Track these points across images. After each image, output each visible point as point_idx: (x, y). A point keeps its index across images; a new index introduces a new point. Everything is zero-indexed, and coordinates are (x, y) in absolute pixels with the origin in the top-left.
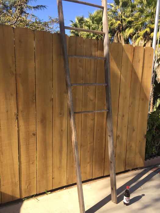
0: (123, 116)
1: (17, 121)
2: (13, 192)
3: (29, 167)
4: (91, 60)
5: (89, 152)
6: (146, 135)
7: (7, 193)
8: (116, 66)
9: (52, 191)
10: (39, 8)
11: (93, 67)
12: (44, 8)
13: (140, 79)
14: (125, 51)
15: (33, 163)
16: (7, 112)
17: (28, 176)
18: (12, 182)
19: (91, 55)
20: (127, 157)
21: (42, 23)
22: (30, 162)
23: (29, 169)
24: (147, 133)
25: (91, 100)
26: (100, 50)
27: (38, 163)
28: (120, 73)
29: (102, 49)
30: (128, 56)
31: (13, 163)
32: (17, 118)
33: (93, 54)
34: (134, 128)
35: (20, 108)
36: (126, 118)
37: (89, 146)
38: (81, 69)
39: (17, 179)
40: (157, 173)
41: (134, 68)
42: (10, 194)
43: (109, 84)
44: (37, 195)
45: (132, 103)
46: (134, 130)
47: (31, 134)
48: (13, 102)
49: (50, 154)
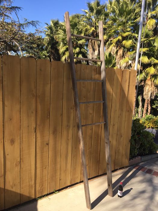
0: (114, 125)
1: (35, 134)
2: (29, 193)
3: (43, 171)
4: (91, 83)
5: (88, 156)
6: (130, 140)
7: (25, 194)
11: (92, 87)
12: (19, 9)
13: (127, 95)
14: (116, 73)
15: (45, 168)
16: (28, 126)
17: (42, 179)
18: (29, 185)
19: (91, 79)
20: (116, 159)
22: (43, 167)
23: (43, 174)
24: (131, 138)
25: (91, 114)
26: (98, 74)
27: (50, 167)
28: (112, 91)
29: (100, 73)
30: (119, 77)
31: (31, 169)
32: (35, 132)
33: (93, 77)
34: (122, 134)
35: (38, 123)
36: (116, 127)
37: (88, 151)
38: (84, 89)
39: (33, 181)
40: (140, 170)
41: (122, 87)
42: (27, 195)
43: (106, 102)
44: (47, 195)
45: (120, 115)
46: (121, 136)
47: (45, 143)
48: (33, 118)
49: (58, 159)
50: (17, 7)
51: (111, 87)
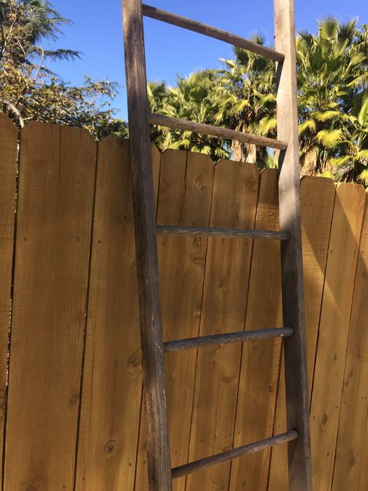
0: (325, 419)
4: (232, 240)
8: (312, 253)
10: (63, 56)
11: (238, 259)
12: (75, 56)
14: (340, 204)
21: (68, 90)
25: (227, 380)
26: (266, 201)
28: (321, 276)
29: (273, 198)
30: (350, 222)
33: (243, 214)
36: (332, 426)
38: (199, 269)
41: (362, 260)
45: (351, 375)
46: (352, 462)
50: (69, 52)
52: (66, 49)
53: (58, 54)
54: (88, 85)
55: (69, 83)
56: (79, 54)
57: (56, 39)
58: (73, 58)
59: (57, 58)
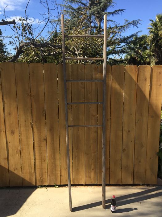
0: (129, 131)
1: (32, 128)
2: (30, 179)
3: (42, 164)
5: (93, 160)
6: (158, 153)
7: (26, 179)
8: (118, 85)
9: (60, 186)
10: (117, 13)
15: (44, 161)
16: (25, 121)
17: (41, 169)
18: (30, 173)
19: (92, 79)
20: (135, 172)
21: (118, 28)
22: (42, 160)
23: (42, 165)
24: (159, 151)
25: (94, 116)
26: (100, 73)
27: (49, 161)
30: (132, 76)
31: (30, 159)
32: (32, 127)
34: (143, 144)
35: (34, 119)
36: (132, 134)
37: (93, 154)
38: (83, 90)
39: (33, 171)
41: (139, 87)
42: (28, 180)
44: (48, 186)
46: (142, 146)
47: (43, 139)
48: (29, 115)
49: (58, 156)
51: (121, 87)
52: (118, 10)
53: (115, 12)
54: (127, 23)
55: (119, 24)
56: (124, 10)
57: (114, 7)
58: (121, 13)
59: (115, 15)
